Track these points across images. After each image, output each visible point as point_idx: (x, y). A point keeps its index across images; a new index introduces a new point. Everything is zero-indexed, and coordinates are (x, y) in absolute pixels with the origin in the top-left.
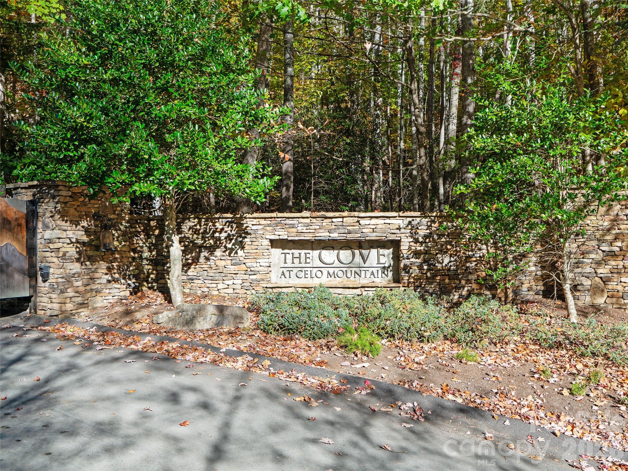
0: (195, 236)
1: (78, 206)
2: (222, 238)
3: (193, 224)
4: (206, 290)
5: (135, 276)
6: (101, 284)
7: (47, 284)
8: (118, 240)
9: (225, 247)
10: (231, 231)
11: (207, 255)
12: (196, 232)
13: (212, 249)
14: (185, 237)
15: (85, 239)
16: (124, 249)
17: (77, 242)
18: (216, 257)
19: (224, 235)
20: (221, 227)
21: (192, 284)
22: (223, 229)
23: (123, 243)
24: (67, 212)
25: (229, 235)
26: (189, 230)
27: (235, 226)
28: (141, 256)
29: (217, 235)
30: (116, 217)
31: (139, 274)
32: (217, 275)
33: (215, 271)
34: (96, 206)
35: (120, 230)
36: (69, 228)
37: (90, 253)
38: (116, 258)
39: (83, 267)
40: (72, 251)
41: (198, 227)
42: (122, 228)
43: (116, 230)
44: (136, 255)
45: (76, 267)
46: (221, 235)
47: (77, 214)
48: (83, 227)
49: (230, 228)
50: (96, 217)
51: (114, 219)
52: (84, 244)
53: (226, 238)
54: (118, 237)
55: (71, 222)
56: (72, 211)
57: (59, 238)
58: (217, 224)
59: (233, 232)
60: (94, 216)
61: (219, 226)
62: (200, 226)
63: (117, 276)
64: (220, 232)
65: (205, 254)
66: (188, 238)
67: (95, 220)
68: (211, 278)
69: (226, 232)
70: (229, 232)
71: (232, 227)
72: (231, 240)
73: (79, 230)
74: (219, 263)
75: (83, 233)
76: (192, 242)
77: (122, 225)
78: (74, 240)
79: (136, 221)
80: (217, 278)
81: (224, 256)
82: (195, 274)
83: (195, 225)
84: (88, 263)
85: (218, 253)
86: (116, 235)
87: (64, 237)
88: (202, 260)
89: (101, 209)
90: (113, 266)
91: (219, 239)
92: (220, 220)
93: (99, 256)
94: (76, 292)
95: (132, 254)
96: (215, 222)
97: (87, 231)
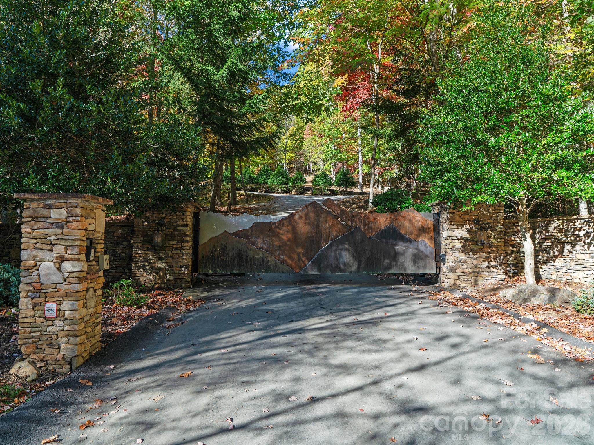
0: (559, 234)
1: (462, 215)
2: (581, 235)
3: (557, 225)
4: (569, 278)
5: (514, 265)
6: (481, 268)
7: (445, 266)
8: (494, 238)
9: (584, 242)
10: (589, 229)
11: (569, 248)
12: (560, 231)
13: (573, 244)
14: (551, 235)
15: (468, 236)
16: (500, 244)
17: (462, 238)
18: (576, 251)
19: (582, 233)
20: (580, 226)
21: (558, 273)
22: (581, 228)
23: (499, 240)
24: (454, 219)
25: (587, 232)
26: (554, 229)
27: (592, 224)
28: (519, 250)
29: (577, 232)
30: (492, 221)
31: (518, 263)
32: (578, 266)
33: (576, 263)
34: (476, 214)
35: (496, 230)
36: (456, 230)
37: (473, 246)
38: (493, 251)
39: (467, 256)
40: (458, 244)
41: (561, 227)
42: (498, 229)
43: (493, 231)
44: (515, 249)
45: (462, 256)
46: (580, 233)
47: (461, 220)
48: (467, 229)
49: (587, 227)
50: (476, 222)
51: (490, 223)
52: (467, 240)
53: (584, 235)
54: (494, 236)
55: (457, 225)
56: (458, 218)
57: (450, 236)
58: (576, 224)
59: (591, 230)
60: (474, 221)
61: (578, 225)
62: (563, 226)
63: (493, 263)
64: (580, 231)
65: (568, 247)
66: (554, 236)
67: (475, 224)
68: (573, 269)
69: (584, 230)
70: (587, 230)
71: (589, 226)
72: (589, 237)
73: (463, 231)
74: (579, 256)
75: (467, 233)
76: (556, 239)
77: (497, 227)
78: (459, 238)
79: (514, 224)
80: (578, 269)
81: (583, 250)
82: (560, 265)
83: (559, 226)
84: (471, 253)
85: (578, 247)
86: (493, 234)
87: (453, 235)
88: (566, 253)
89: (479, 216)
90: (490, 256)
91: (579, 236)
92: (579, 220)
93: (479, 249)
94: (463, 272)
95: (511, 248)
96: (575, 222)
97: (470, 231)
